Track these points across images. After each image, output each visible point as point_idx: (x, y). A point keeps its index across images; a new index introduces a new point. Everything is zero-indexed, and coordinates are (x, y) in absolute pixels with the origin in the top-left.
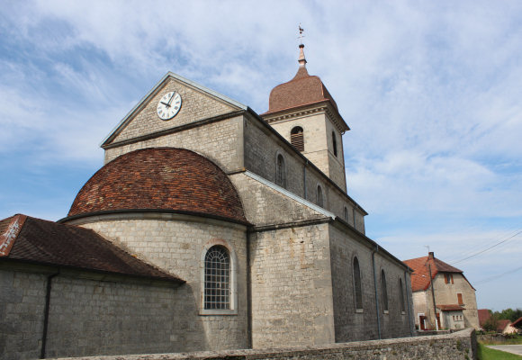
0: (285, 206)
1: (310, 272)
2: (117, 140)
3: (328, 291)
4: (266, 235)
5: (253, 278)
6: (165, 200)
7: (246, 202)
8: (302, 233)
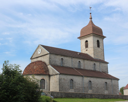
0: (54, 71)
1: (57, 83)
2: (32, 58)
3: (58, 86)
4: (52, 76)
5: (50, 84)
6: (34, 72)
7: (49, 71)
8: (56, 76)
